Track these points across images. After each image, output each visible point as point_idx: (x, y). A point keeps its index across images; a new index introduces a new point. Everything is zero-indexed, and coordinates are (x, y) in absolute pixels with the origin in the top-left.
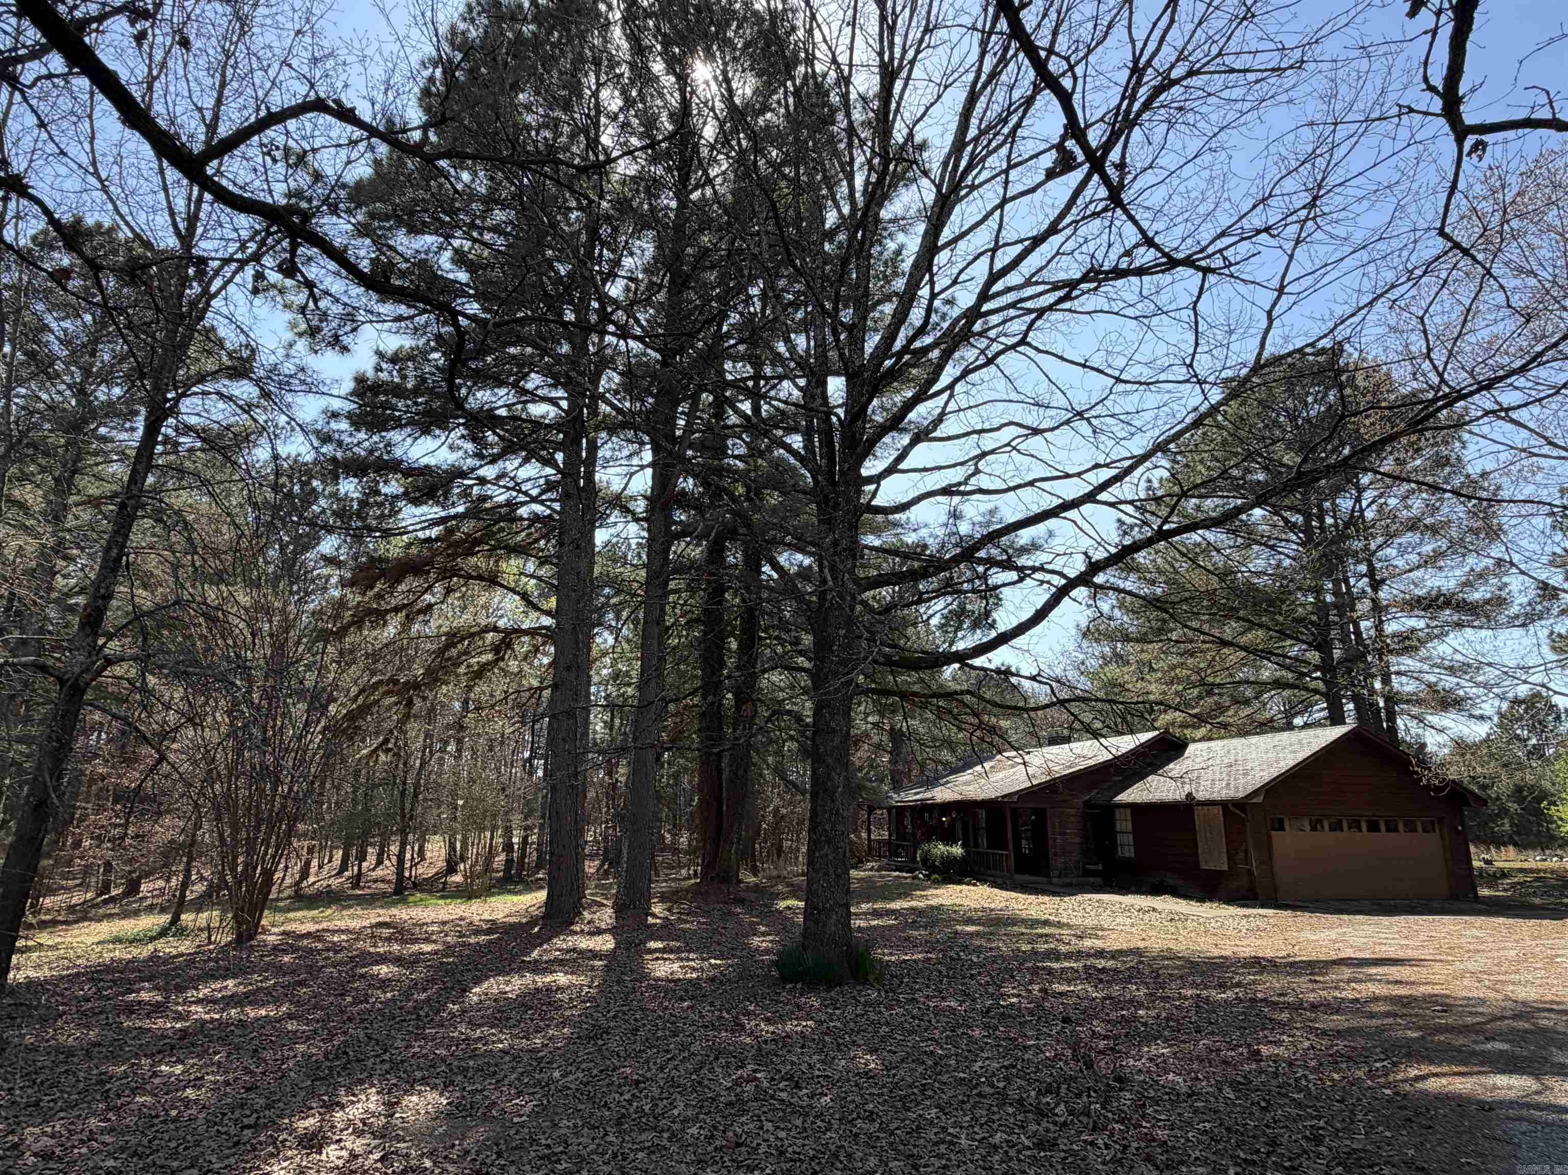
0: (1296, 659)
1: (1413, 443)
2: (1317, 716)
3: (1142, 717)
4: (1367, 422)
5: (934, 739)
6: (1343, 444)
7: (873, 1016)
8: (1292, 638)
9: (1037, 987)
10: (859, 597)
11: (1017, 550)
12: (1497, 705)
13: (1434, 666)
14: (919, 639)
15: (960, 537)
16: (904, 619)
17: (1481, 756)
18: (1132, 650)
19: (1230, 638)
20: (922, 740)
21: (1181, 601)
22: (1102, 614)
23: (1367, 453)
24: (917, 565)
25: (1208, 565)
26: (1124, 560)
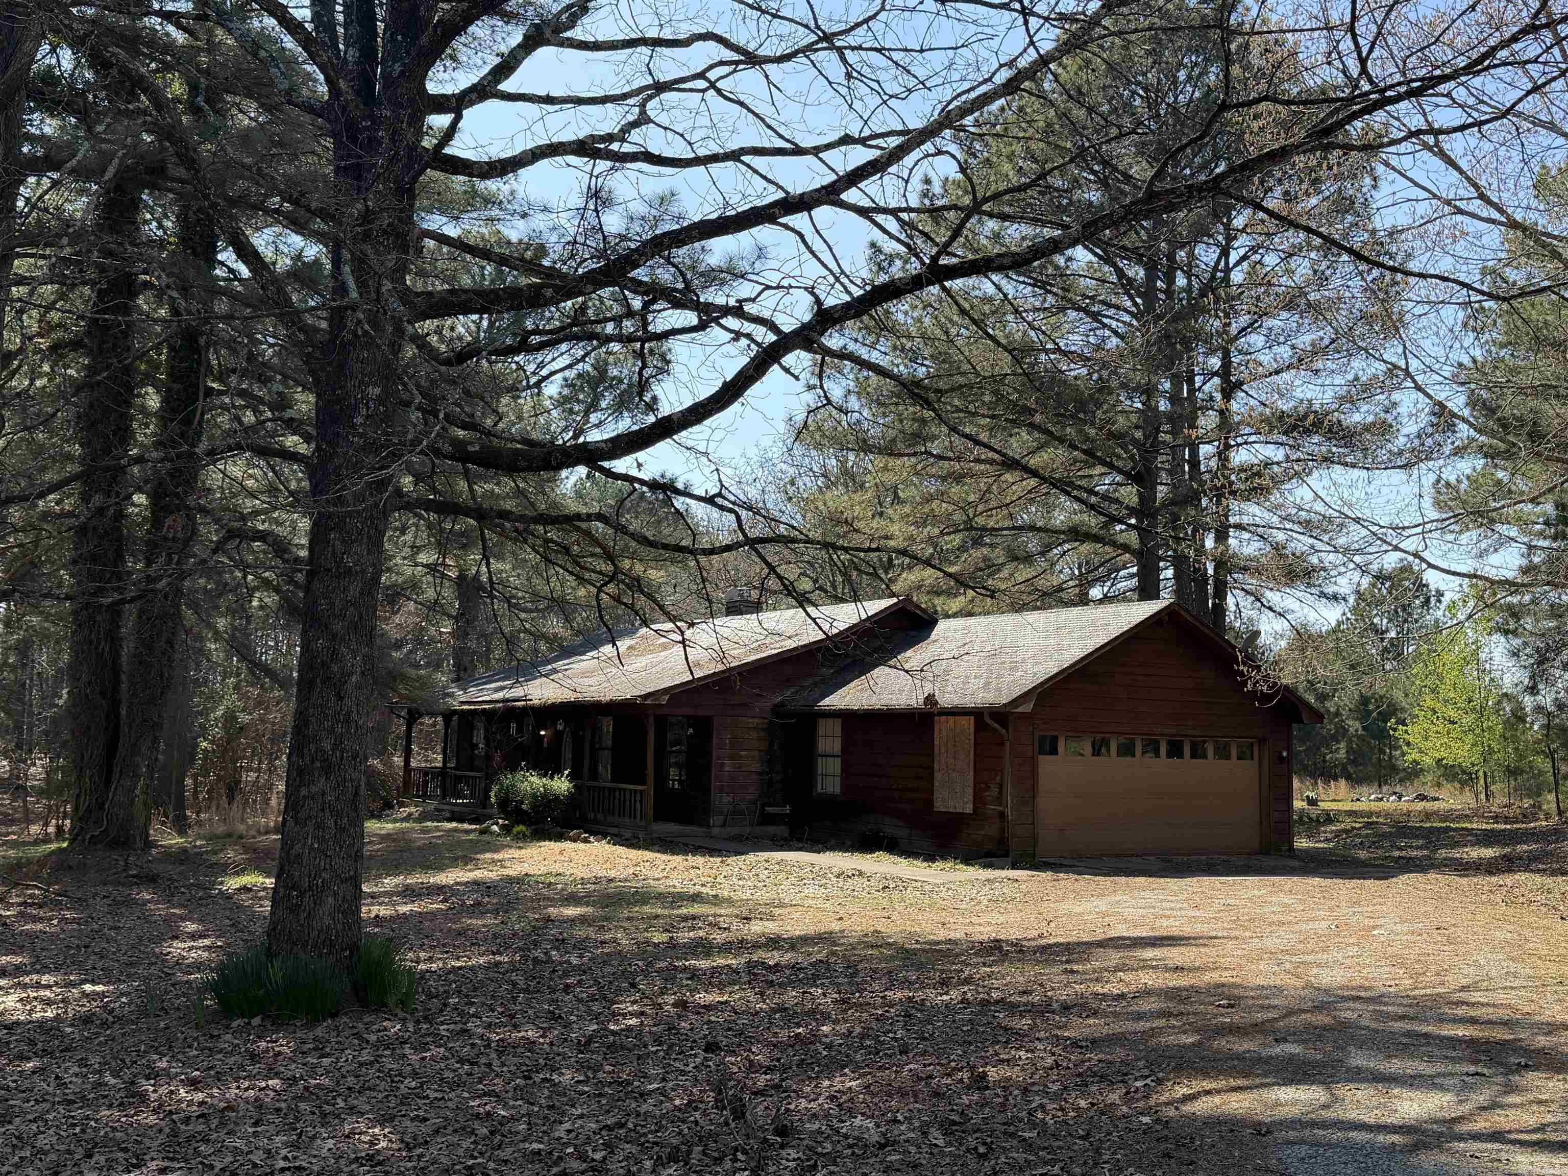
0: (1105, 497)
1: (1312, 170)
2: (1122, 585)
3: (875, 575)
4: (1255, 125)
5: (536, 596)
6: (1217, 158)
7: (389, 1064)
8: (1104, 463)
9: (671, 999)
10: (410, 328)
11: (702, 274)
12: (1356, 579)
13: (1287, 518)
14: (520, 418)
15: (605, 238)
16: (494, 377)
17: (1326, 653)
18: (870, 467)
19: (1017, 457)
20: (514, 597)
21: (952, 390)
22: (829, 402)
23: (1247, 173)
24: (524, 281)
25: (999, 335)
26: (873, 312)
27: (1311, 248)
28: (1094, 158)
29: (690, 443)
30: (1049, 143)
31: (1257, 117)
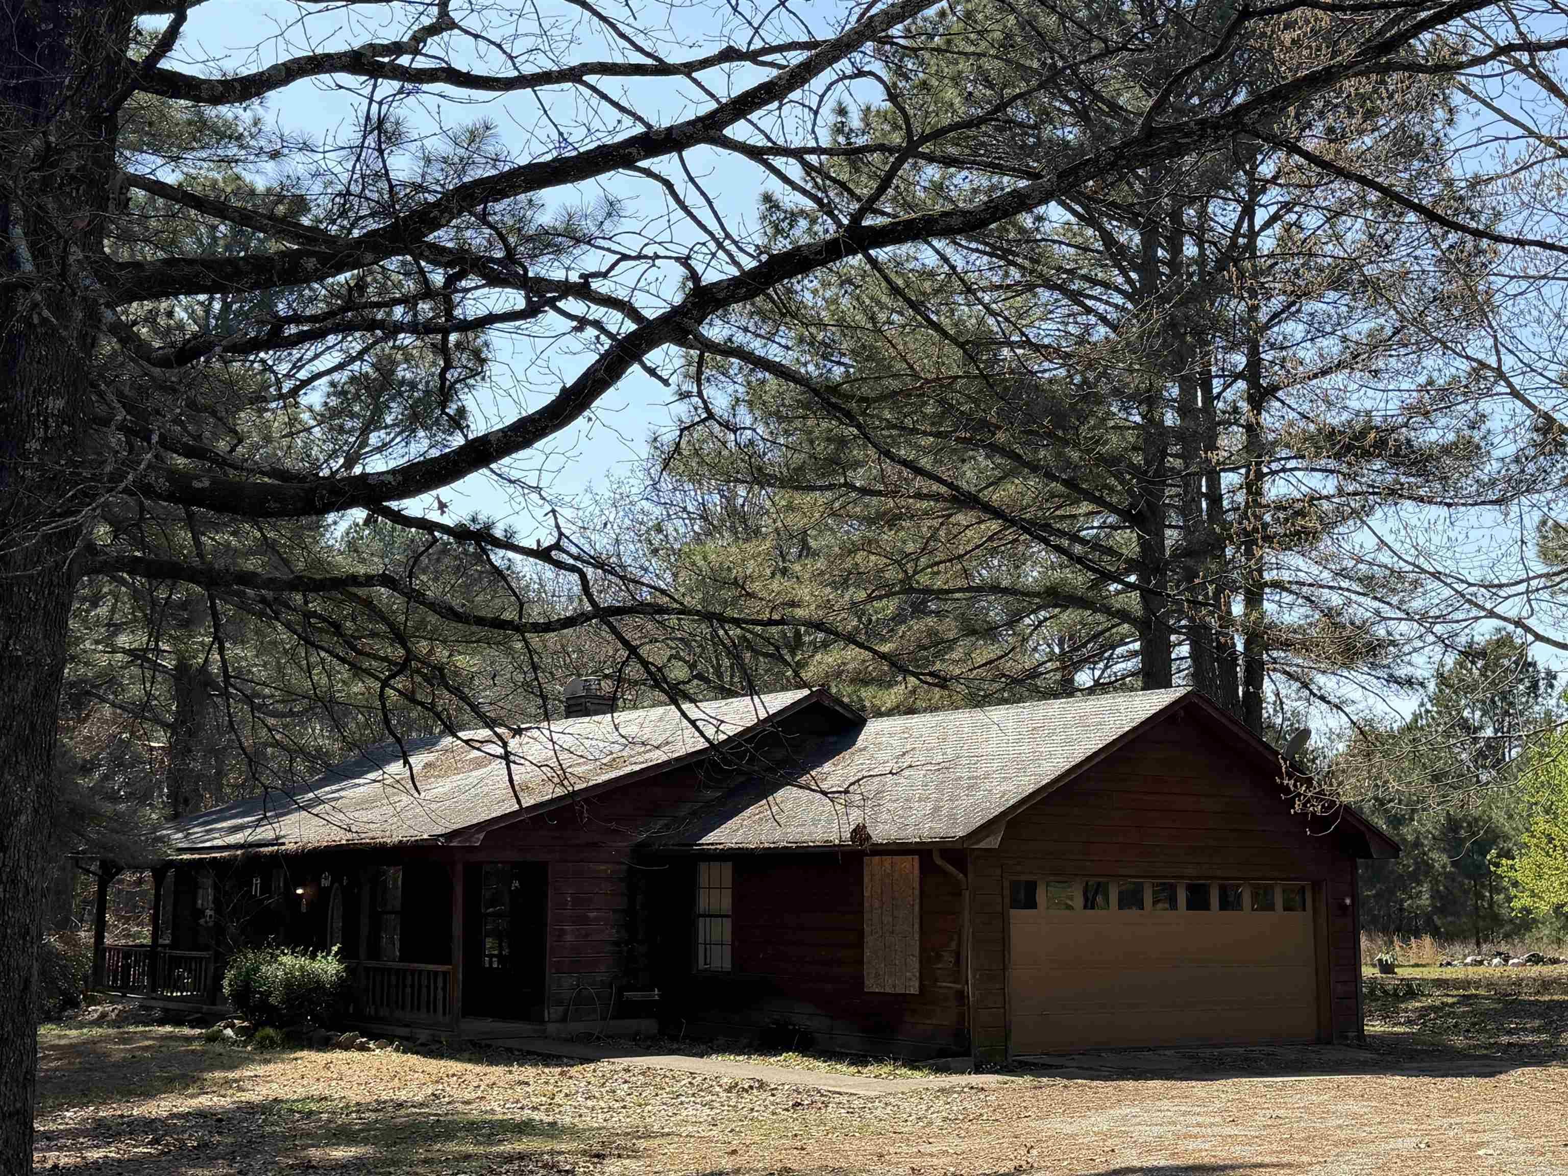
0: (1095, 545)
1: (1365, 97)
2: (1120, 668)
3: (776, 655)
4: (1287, 37)
5: (290, 694)
6: (1235, 84)
8: (1092, 499)
10: (108, 314)
11: (530, 239)
12: (1437, 658)
13: (1341, 573)
14: (268, 439)
15: (391, 187)
16: (231, 383)
17: (1399, 759)
18: (768, 503)
19: (973, 490)
20: (258, 696)
21: (882, 398)
22: (711, 416)
23: (1279, 104)
24: (274, 246)
25: (945, 322)
26: (771, 291)
27: (1365, 205)
28: (1069, 82)
29: (515, 474)
30: (1008, 61)
31: (1289, 26)
